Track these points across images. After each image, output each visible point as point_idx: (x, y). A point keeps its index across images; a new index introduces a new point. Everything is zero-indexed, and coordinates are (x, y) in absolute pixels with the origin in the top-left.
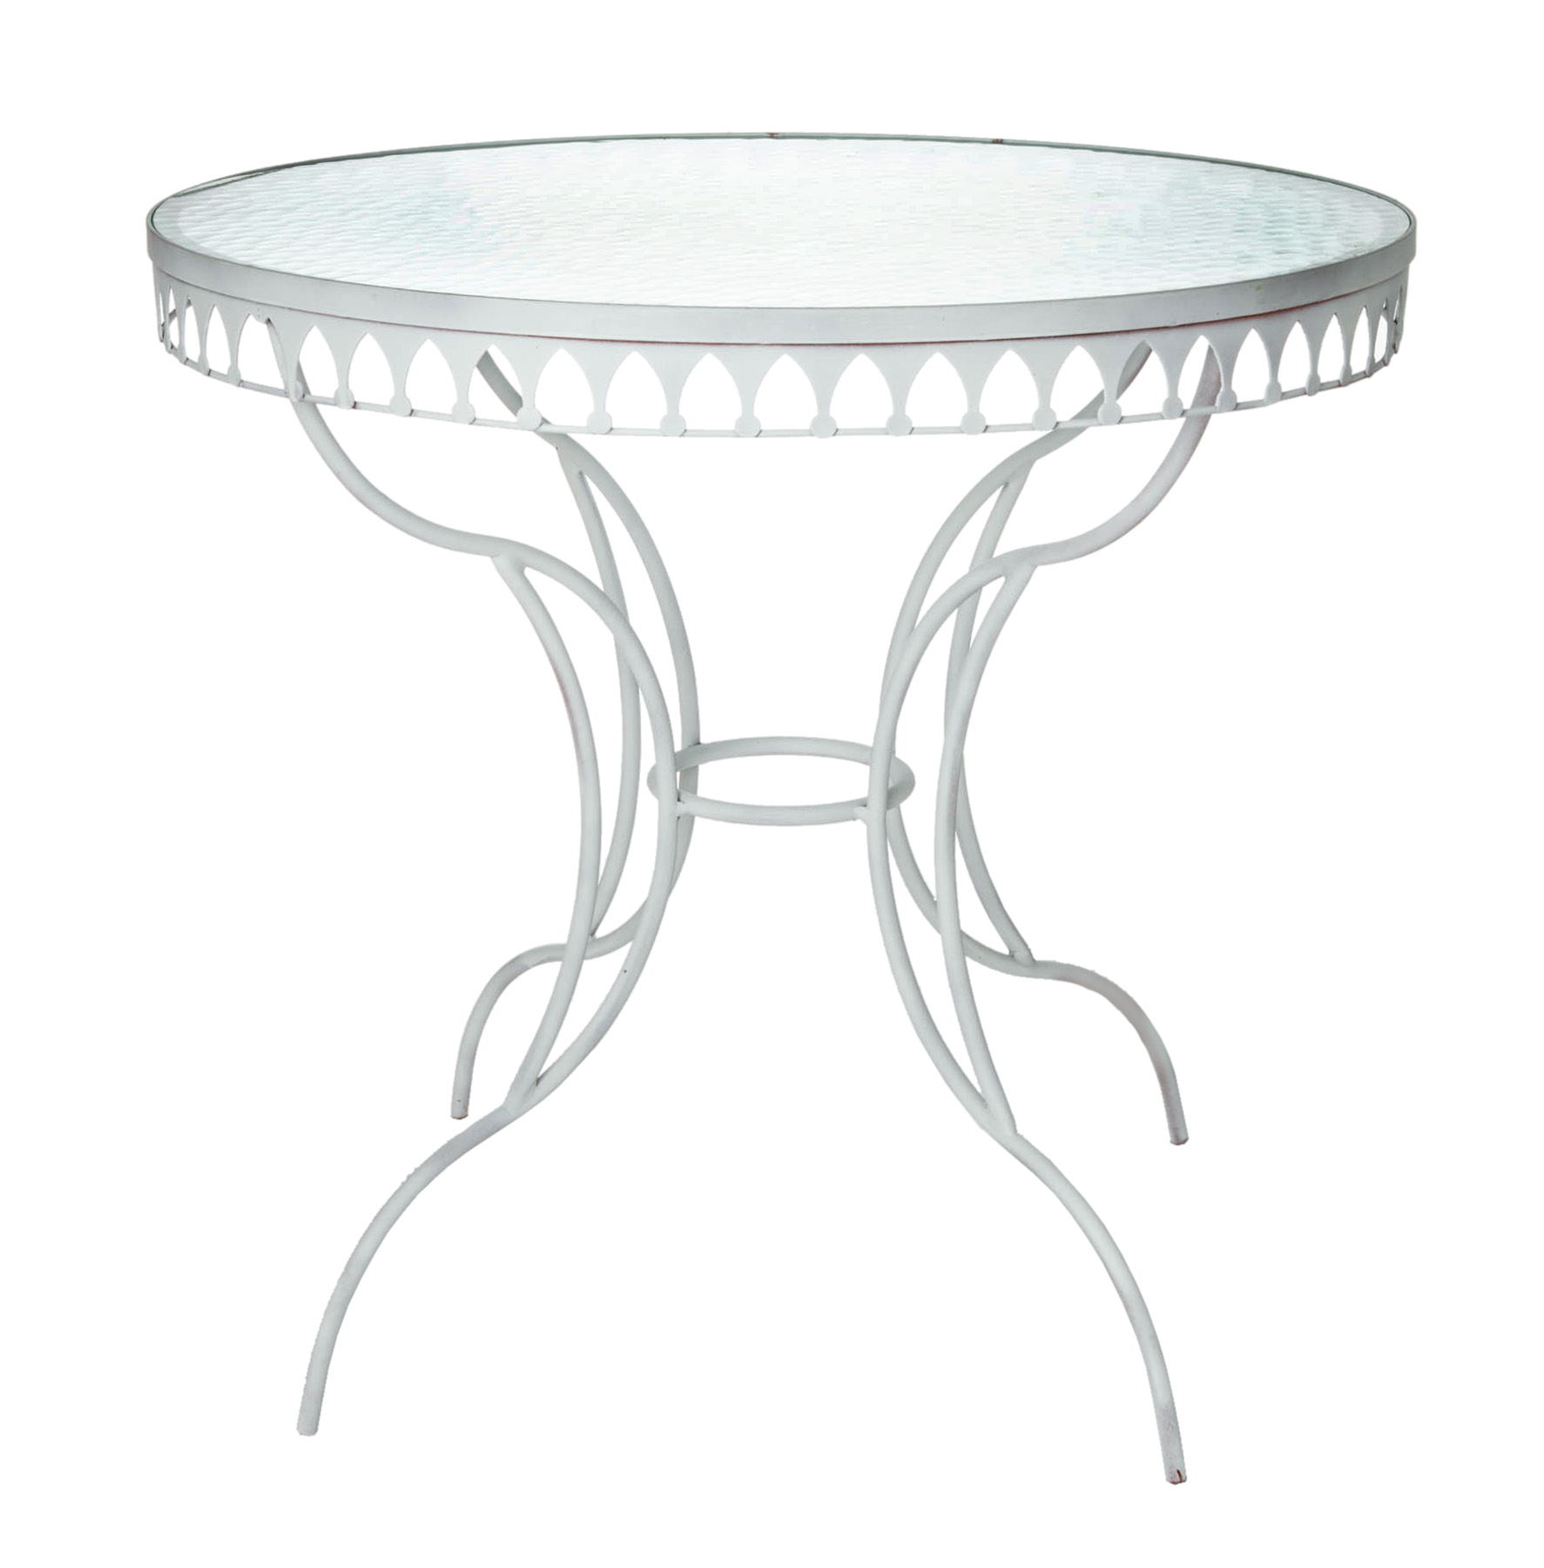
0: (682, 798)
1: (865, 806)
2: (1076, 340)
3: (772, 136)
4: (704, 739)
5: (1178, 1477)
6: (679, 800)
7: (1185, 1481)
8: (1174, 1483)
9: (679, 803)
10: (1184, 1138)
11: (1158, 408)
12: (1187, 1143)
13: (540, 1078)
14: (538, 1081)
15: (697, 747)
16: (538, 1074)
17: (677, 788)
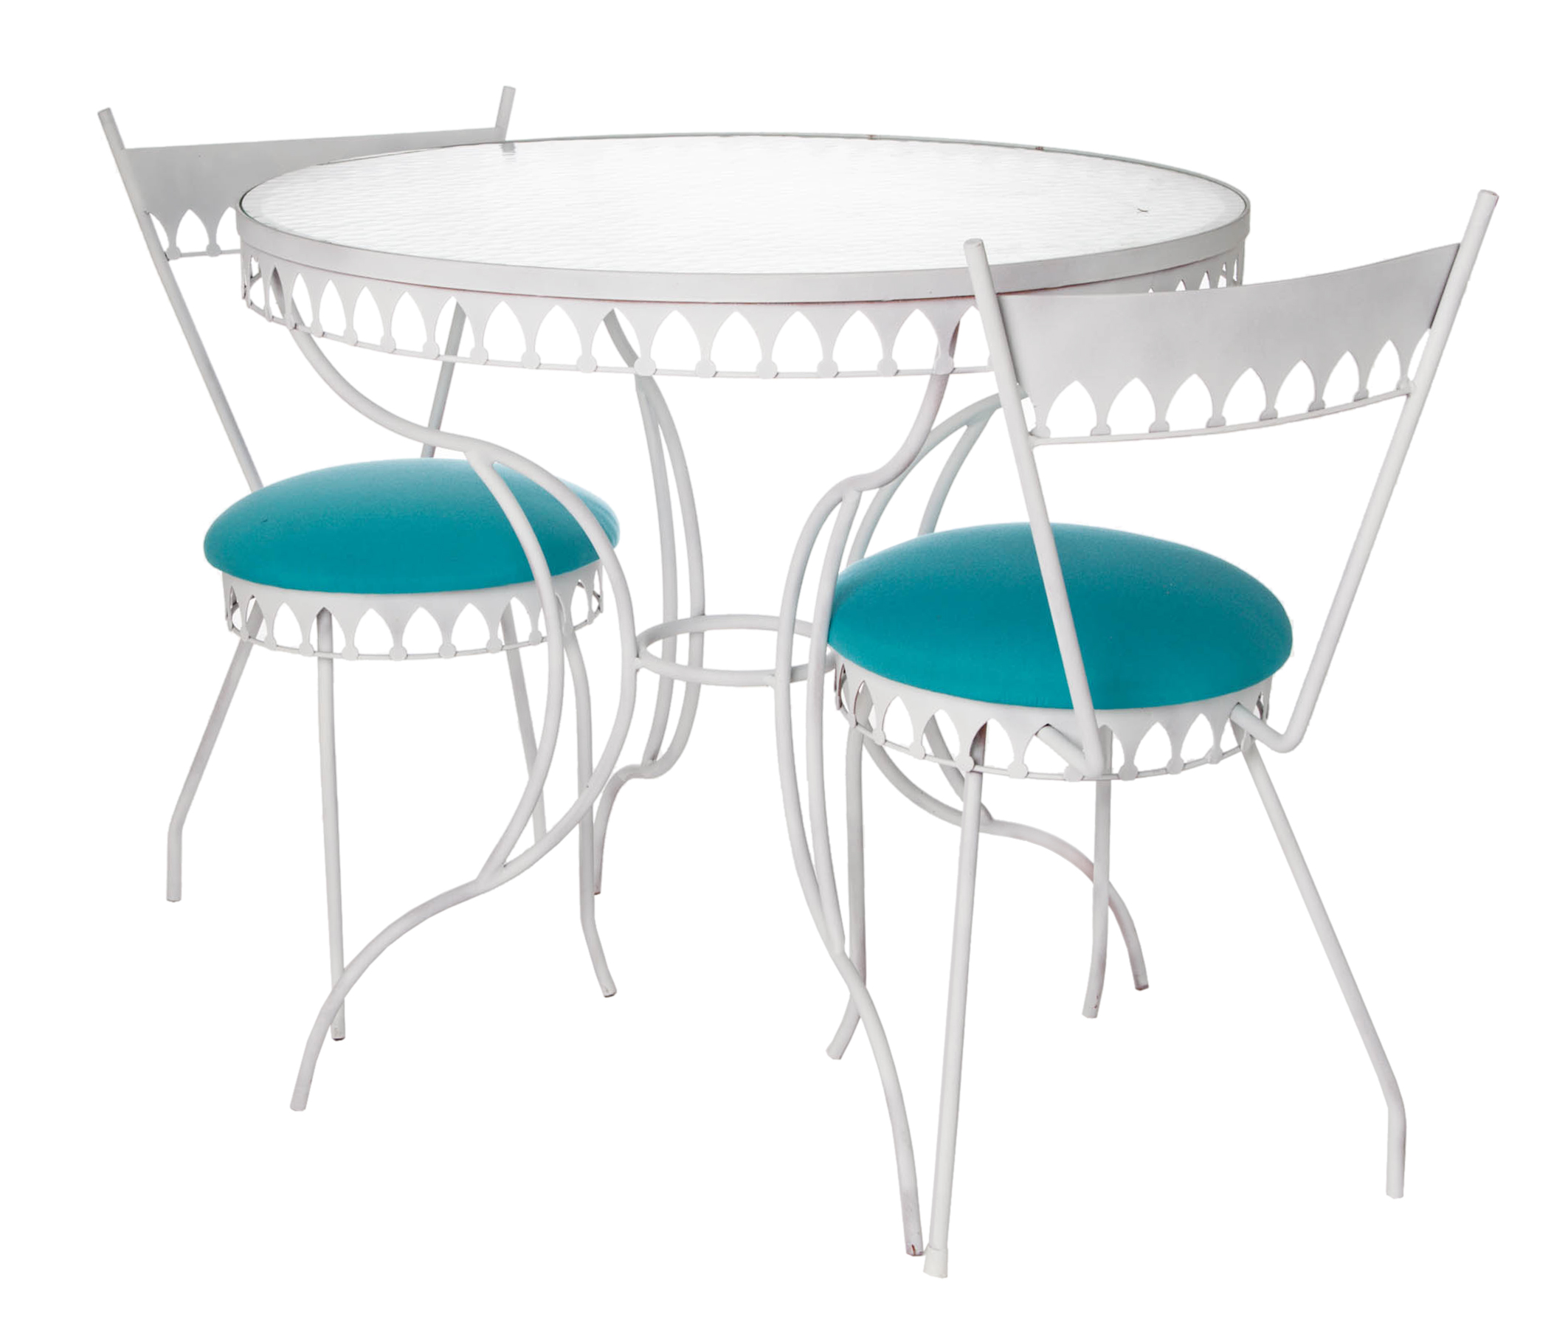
0: (640, 655)
1: (773, 675)
4: (707, 613)
6: (638, 656)
9: (637, 659)
10: (1144, 984)
11: (873, 366)
12: (1147, 989)
13: (508, 864)
14: (505, 866)
15: (703, 617)
16: (505, 860)
17: (639, 644)
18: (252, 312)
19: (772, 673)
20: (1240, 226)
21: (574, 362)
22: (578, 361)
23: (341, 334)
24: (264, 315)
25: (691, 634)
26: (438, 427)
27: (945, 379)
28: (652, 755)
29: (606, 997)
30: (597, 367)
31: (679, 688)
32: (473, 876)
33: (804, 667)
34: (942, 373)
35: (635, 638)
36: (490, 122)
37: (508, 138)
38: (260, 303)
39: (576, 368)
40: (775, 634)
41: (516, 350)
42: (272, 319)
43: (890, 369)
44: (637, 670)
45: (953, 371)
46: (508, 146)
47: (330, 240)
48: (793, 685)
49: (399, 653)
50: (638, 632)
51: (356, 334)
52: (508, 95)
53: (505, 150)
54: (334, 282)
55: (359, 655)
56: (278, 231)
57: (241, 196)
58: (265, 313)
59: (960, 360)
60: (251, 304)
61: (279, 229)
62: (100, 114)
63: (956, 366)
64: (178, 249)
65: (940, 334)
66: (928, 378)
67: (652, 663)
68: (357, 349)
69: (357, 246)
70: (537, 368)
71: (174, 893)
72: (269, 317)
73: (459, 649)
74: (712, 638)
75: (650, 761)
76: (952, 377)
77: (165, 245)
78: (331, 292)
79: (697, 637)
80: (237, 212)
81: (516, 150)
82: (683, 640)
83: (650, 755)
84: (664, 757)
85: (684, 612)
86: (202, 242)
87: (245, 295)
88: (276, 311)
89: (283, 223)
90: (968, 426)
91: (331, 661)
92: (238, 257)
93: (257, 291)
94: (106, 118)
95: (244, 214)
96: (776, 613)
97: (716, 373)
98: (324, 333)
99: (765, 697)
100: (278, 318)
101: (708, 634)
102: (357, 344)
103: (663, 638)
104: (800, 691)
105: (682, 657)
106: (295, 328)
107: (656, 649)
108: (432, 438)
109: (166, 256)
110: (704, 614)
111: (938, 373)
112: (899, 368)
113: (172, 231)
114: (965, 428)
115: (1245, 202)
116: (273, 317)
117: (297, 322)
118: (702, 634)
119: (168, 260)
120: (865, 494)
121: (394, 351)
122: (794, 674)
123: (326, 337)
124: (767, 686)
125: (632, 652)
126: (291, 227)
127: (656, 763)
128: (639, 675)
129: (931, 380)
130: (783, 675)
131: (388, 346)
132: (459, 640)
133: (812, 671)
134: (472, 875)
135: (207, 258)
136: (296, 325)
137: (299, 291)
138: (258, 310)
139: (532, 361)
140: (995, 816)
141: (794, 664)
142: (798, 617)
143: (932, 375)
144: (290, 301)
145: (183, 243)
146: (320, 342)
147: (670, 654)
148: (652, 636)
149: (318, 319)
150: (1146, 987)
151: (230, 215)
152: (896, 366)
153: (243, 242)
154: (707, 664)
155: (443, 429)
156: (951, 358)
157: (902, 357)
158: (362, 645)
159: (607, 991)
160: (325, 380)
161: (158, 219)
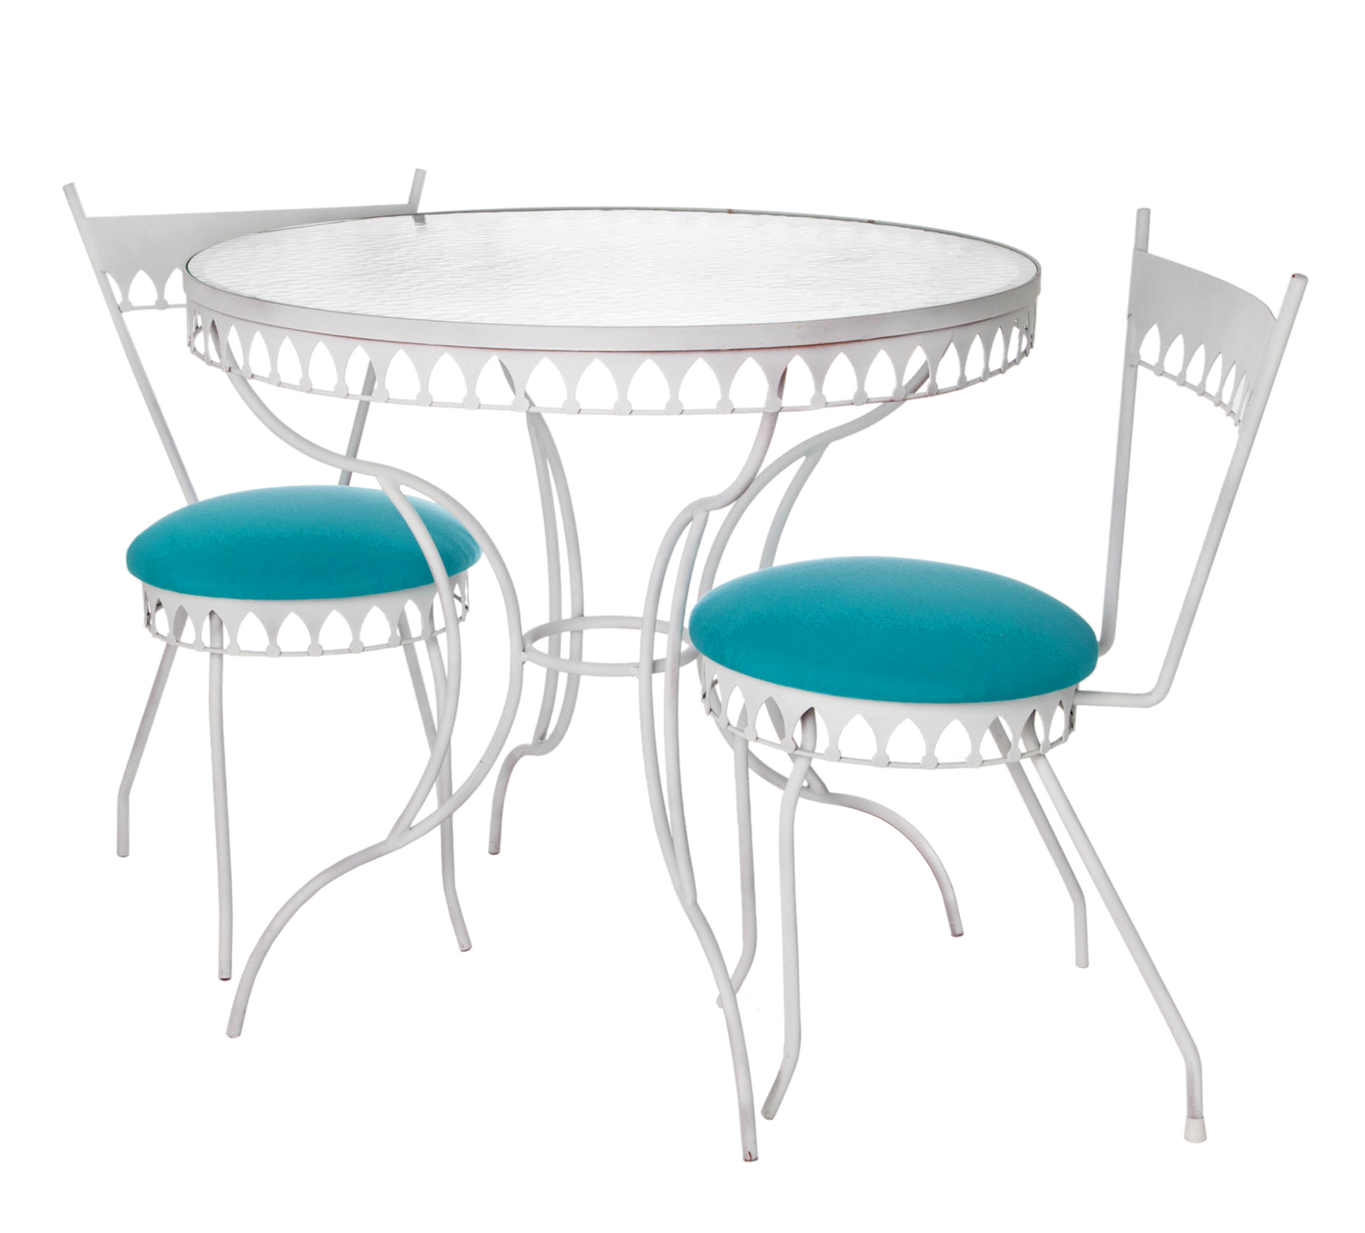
0: (526, 650)
1: (638, 667)
2: (647, 355)
3: (730, 212)
4: (586, 614)
5: (750, 1157)
6: (524, 651)
7: (756, 1159)
8: (746, 1160)
9: (523, 653)
10: (959, 932)
11: (713, 405)
12: (962, 937)
13: (413, 827)
14: (410, 829)
15: (581, 618)
16: (410, 824)
17: (524, 642)
18: (194, 357)
19: (637, 666)
20: (1032, 287)
21: (461, 401)
22: (464, 400)
23: (267, 376)
24: (204, 360)
25: (572, 632)
26: (355, 456)
27: (774, 416)
28: (541, 736)
29: (462, 951)
30: (480, 405)
31: (563, 678)
32: (384, 838)
33: (663, 660)
34: (771, 411)
35: (522, 637)
36: (403, 199)
37: (419, 211)
38: (201, 350)
39: (463, 406)
40: (639, 632)
41: (413, 391)
42: (211, 363)
43: (727, 407)
44: (524, 663)
45: (781, 409)
46: (420, 218)
47: (259, 297)
48: (654, 676)
49: (274, 651)
50: (524, 632)
51: (279, 376)
52: (420, 176)
53: (416, 221)
54: (261, 332)
55: (240, 651)
56: (216, 289)
57: (188, 260)
58: (205, 358)
59: (787, 401)
60: (194, 351)
61: (217, 287)
62: (65, 188)
63: (783, 405)
64: (130, 303)
65: (770, 381)
66: (760, 415)
67: (538, 658)
68: (280, 388)
69: (279, 301)
70: (430, 405)
71: (123, 850)
72: (208, 360)
73: (325, 648)
74: (589, 635)
75: (540, 741)
76: (781, 414)
77: (119, 299)
78: (258, 341)
79: (577, 634)
80: (184, 274)
81: (426, 220)
82: (566, 637)
83: (540, 735)
84: (552, 735)
85: (567, 613)
86: (152, 298)
87: (189, 345)
88: (214, 357)
89: (220, 282)
90: (807, 457)
91: (221, 656)
92: (184, 311)
93: (199, 341)
94: (70, 191)
95: (188, 275)
96: (640, 614)
97: (580, 410)
98: (253, 375)
99: (630, 686)
100: (215, 363)
101: (586, 632)
102: (280, 384)
103: (549, 635)
104: (659, 680)
105: (565, 653)
106: (230, 370)
107: (542, 645)
108: (349, 465)
109: (119, 309)
110: (582, 616)
111: (768, 411)
112: (735, 407)
113: (125, 287)
114: (804, 458)
115: (1037, 267)
116: (212, 362)
117: (231, 366)
118: (581, 632)
119: (121, 312)
120: (712, 514)
121: (311, 391)
122: (655, 667)
123: (255, 379)
124: (633, 676)
125: (519, 647)
126: (226, 285)
127: (543, 742)
128: (525, 666)
129: (763, 417)
130: (646, 667)
131: (306, 387)
132: (325, 640)
133: (668, 665)
134: (383, 836)
135: (156, 311)
136: (230, 368)
137: (233, 337)
138: (199, 356)
139: (424, 399)
140: (831, 790)
141: (656, 658)
142: (659, 617)
143: (765, 413)
144: (225, 346)
145: (134, 298)
146: (252, 382)
147: (555, 648)
148: (537, 634)
149: (248, 363)
150: (961, 935)
151: (177, 276)
152: (732, 405)
153: (188, 298)
154: (586, 658)
155: (359, 457)
156: (779, 399)
157: (737, 400)
158: (243, 644)
159: (463, 946)
160: (256, 414)
161: (114, 278)
